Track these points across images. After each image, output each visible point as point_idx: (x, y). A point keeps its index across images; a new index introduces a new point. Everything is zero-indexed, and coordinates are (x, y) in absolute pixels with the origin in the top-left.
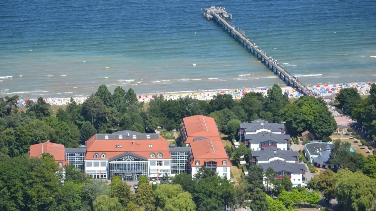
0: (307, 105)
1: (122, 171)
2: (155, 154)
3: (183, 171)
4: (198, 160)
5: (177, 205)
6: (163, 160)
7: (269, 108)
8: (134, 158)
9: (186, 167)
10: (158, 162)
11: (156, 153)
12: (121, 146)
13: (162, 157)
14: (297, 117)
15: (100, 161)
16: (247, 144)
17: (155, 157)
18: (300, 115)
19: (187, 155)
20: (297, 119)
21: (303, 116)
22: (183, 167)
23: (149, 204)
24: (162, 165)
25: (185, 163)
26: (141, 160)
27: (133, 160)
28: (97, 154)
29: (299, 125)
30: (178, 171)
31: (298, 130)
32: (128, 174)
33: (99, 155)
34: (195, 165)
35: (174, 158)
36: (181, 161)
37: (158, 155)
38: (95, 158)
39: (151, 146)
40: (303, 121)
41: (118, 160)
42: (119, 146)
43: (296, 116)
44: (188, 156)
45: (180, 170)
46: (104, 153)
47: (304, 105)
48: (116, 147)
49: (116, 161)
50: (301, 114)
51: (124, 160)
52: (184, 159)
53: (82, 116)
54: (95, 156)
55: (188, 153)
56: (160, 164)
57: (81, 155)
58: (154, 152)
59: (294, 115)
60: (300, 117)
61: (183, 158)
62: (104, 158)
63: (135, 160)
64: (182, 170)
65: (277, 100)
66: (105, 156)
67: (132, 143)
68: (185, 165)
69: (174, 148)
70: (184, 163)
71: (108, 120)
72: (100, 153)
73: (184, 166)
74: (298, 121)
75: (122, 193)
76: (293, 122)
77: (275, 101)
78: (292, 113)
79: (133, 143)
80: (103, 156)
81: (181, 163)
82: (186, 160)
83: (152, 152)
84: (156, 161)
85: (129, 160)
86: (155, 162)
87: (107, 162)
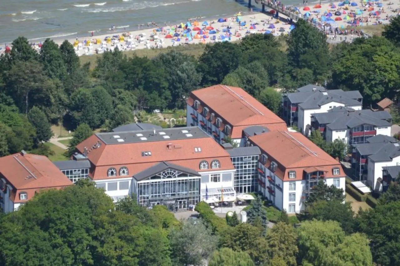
0: (382, 54)
1: (159, 196)
2: (208, 164)
3: (249, 187)
4: (293, 169)
5: (348, 256)
6: (221, 173)
7: (305, 61)
8: (178, 173)
9: (253, 181)
10: (213, 176)
11: (210, 161)
12: (150, 153)
13: (220, 167)
14: (372, 77)
15: (118, 181)
16: (322, 132)
17: (208, 168)
18: (374, 71)
19: (255, 161)
20: (371, 80)
21: (381, 74)
22: (249, 181)
23: (291, 256)
24: (219, 181)
25: (252, 174)
26: (190, 176)
27: (176, 175)
28: (114, 169)
29: (375, 89)
30: (241, 188)
31: (374, 98)
32: (169, 200)
33: (116, 171)
34: (288, 179)
35: (238, 168)
36: (245, 171)
37: (213, 164)
38: (110, 176)
39: (200, 150)
40: (381, 83)
41: (152, 178)
42: (146, 154)
43: (370, 75)
44: (256, 163)
45: (243, 186)
46: (124, 166)
47: (377, 54)
48: (143, 155)
49: (148, 179)
50: (377, 70)
51: (162, 177)
52: (251, 168)
53: (9, 97)
54: (110, 173)
55: (257, 157)
56: (215, 179)
57: (83, 172)
58: (217, 159)
59: (365, 74)
60: (377, 77)
61: (249, 167)
62: (125, 175)
63: (179, 176)
64: (247, 186)
65: (316, 47)
66: (126, 172)
67: (168, 146)
68: (253, 177)
69: (232, 150)
70: (250, 174)
71: (53, 100)
72: (118, 168)
73: (251, 179)
74: (373, 82)
75: (247, 242)
76: (364, 85)
77: (313, 48)
78: (360, 70)
79: (170, 147)
80: (124, 172)
81: (246, 174)
82: (253, 170)
83: (203, 160)
84: (210, 174)
85: (170, 177)
86: (208, 176)
87: (130, 182)
